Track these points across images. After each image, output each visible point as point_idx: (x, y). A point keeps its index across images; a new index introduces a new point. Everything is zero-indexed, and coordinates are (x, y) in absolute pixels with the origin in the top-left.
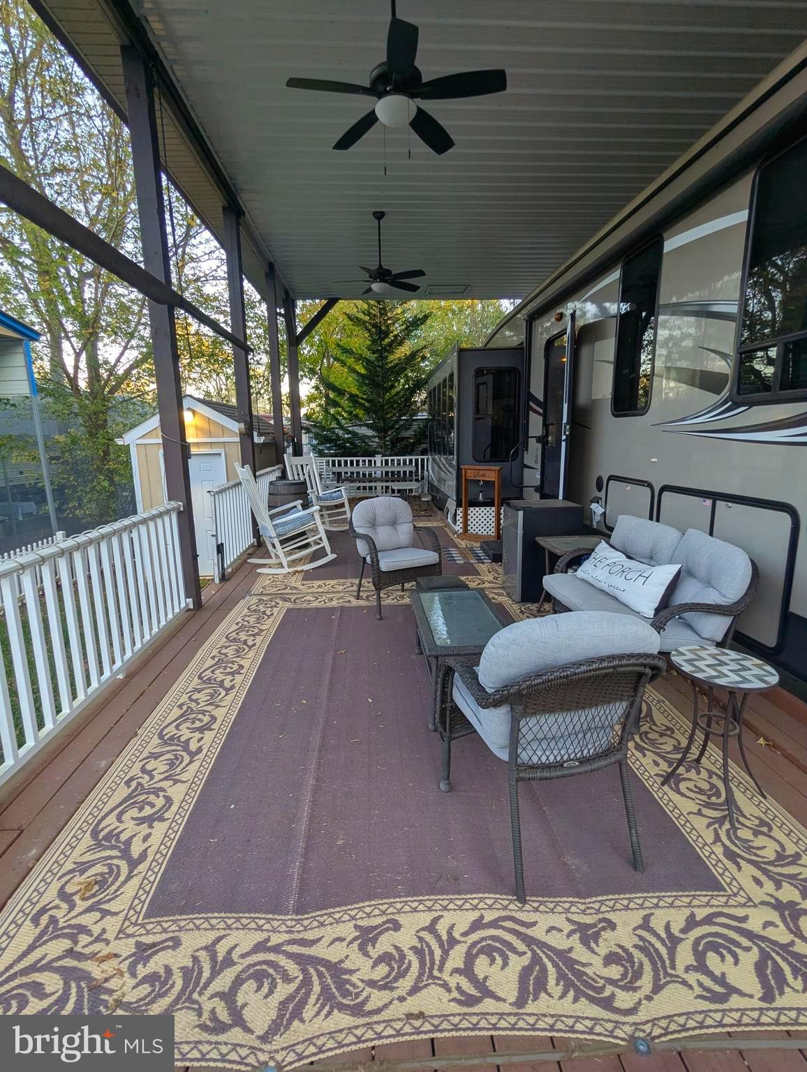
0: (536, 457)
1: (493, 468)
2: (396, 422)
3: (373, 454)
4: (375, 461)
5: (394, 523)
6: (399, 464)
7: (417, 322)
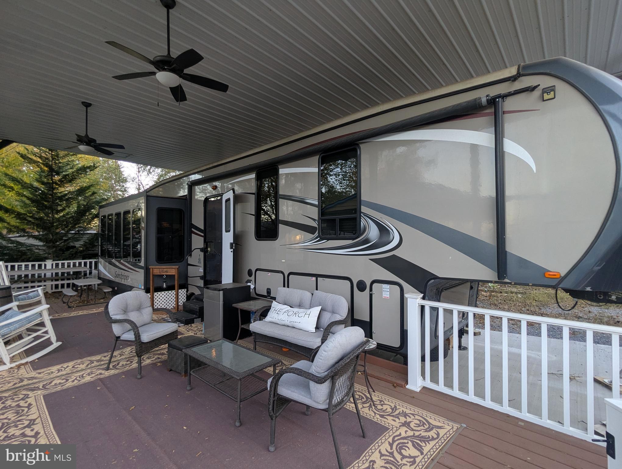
0: (199, 259)
1: (174, 267)
2: (65, 235)
3: (44, 259)
4: (45, 265)
5: (139, 309)
6: (69, 266)
7: (84, 170)
